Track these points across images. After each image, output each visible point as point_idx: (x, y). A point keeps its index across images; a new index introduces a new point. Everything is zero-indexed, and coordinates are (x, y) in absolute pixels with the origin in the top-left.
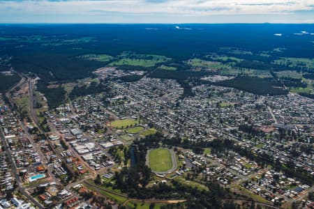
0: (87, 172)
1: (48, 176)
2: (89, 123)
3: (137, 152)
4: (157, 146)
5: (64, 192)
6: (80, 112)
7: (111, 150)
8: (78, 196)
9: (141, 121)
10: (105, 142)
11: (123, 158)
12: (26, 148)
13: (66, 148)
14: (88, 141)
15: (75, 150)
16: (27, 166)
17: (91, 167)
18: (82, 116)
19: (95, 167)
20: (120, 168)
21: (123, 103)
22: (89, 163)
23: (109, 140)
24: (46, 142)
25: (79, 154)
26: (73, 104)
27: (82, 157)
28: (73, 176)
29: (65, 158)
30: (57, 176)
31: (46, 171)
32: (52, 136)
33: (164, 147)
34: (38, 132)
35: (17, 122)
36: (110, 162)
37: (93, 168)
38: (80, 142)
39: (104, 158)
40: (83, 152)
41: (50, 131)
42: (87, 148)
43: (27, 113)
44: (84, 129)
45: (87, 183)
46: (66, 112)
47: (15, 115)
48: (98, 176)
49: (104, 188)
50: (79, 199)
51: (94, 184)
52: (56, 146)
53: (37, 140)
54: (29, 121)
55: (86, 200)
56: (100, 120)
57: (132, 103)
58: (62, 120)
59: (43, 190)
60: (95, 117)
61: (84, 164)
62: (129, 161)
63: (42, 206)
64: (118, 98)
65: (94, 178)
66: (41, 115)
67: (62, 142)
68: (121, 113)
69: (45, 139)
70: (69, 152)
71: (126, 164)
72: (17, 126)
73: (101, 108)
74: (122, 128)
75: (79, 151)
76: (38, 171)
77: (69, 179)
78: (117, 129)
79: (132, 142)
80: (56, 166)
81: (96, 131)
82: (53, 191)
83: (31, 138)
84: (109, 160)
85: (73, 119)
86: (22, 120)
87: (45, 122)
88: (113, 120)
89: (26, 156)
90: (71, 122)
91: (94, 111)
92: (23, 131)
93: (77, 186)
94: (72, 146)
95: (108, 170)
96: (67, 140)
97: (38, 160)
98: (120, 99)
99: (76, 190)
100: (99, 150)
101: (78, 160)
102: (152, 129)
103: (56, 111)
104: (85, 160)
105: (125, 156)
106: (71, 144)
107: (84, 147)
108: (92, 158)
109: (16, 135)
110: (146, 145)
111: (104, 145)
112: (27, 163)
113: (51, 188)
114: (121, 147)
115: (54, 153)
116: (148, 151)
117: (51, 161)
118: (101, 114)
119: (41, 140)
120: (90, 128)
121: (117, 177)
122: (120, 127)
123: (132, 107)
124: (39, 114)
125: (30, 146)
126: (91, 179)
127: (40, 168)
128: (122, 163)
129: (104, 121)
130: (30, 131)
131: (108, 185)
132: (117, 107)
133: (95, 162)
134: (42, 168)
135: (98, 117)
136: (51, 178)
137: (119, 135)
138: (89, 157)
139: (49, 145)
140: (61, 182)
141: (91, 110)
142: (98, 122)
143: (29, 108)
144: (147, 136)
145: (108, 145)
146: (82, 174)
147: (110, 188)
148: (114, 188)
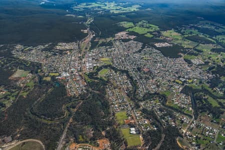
2: (96, 57)
3: (99, 69)
5: (77, 74)
6: (96, 53)
7: (95, 67)
13: (84, 64)
14: (91, 63)
16: (73, 66)
17: (86, 70)
18: (96, 55)
21: (112, 52)
23: (96, 64)
26: (97, 49)
28: (81, 71)
29: (82, 66)
31: (76, 68)
32: (83, 60)
34: (81, 58)
35: (77, 54)
36: (91, 70)
39: (91, 68)
40: (87, 66)
41: (84, 58)
47: (78, 51)
48: (86, 72)
51: (84, 74)
54: (81, 54)
57: (115, 52)
58: (89, 55)
59: (73, 72)
60: (99, 55)
62: (96, 70)
64: (112, 49)
67: (84, 62)
68: (108, 56)
69: (81, 60)
73: (104, 52)
76: (74, 68)
79: (102, 66)
80: (79, 68)
83: (78, 59)
85: (93, 55)
86: (79, 53)
87: (85, 55)
88: (103, 57)
89: (74, 64)
90: (91, 56)
91: (101, 53)
92: (77, 57)
93: (80, 73)
95: (89, 71)
97: (76, 66)
100: (91, 66)
101: (85, 68)
103: (90, 51)
106: (86, 63)
107: (89, 64)
109: (75, 58)
111: (94, 65)
113: (75, 72)
114: (98, 66)
117: (79, 66)
120: (95, 59)
121: (90, 73)
122: (103, 60)
124: (85, 52)
125: (76, 61)
126: (84, 72)
128: (94, 70)
129: (101, 57)
130: (79, 57)
132: (109, 53)
133: (88, 69)
136: (76, 70)
137: (100, 63)
139: (81, 62)
140: (78, 71)
142: (98, 58)
143: (83, 49)
147: (86, 75)
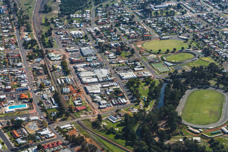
0: (86, 110)
1: (31, 108)
2: (110, 40)
4: (205, 86)
5: (46, 132)
6: (103, 23)
7: (131, 83)
8: (62, 140)
9: (194, 44)
10: (126, 70)
11: (145, 97)
12: (13, 66)
13: (66, 72)
14: (101, 66)
15: (78, 76)
16: (8, 90)
17: (93, 104)
18: (102, 30)
19: (99, 104)
20: (136, 110)
21: (173, 14)
22: (93, 98)
23: (133, 68)
24: (43, 62)
25: (82, 83)
26: (97, 10)
27: (85, 88)
28: (64, 112)
29: (61, 86)
30: (43, 110)
31: (31, 101)
32: (52, 54)
33: (218, 88)
34: (35, 47)
35: (12, 30)
36: (123, 101)
37: (95, 106)
38: (89, 67)
39: (117, 92)
40: (89, 81)
41: (51, 46)
42: (96, 77)
43: (28, 18)
44: (101, 48)
45: (81, 125)
46: (83, 21)
47: (11, 20)
48: (100, 117)
49: (103, 135)
50: (63, 144)
51: (90, 127)
52: (54, 69)
53: (30, 58)
54: (28, 30)
55: (71, 147)
56: (129, 37)
57: (188, 15)
58: (73, 32)
59: (18, 125)
60: (123, 32)
61: (84, 97)
62: (153, 102)
63: (13, 145)
64: (167, 5)
65: (93, 118)
66: (47, 24)
67: (63, 64)
68: (164, 30)
69: (42, 57)
70: (69, 79)
71: (146, 106)
72: (10, 36)
73: (136, 19)
74: (159, 52)
75: (84, 80)
76: (20, 99)
77: (58, 116)
78: (150, 52)
79: (167, 75)
80: (45, 96)
81: (118, 53)
82: (32, 128)
83: (24, 53)
84: (123, 97)
85: (90, 33)
86: (18, 28)
87: (49, 34)
88: (149, 38)
89: (10, 77)
90: (86, 37)
91: (125, 23)
92: (16, 44)
93: (66, 126)
94: (76, 71)
95: (117, 111)
96: (72, 62)
97: (24, 85)
98: (170, 6)
99: (63, 132)
100: (112, 81)
101: (79, 91)
102: (207, 59)
103: (69, 18)
104: (88, 93)
105: (150, 94)
106: (75, 68)
107: (92, 74)
108: (99, 91)
109: (6, 47)
110: (187, 83)
111: (122, 74)
112: (10, 87)
113: (30, 124)
114: (147, 81)
115: (49, 78)
116: (188, 92)
118: (133, 29)
119: (36, 57)
120: (110, 48)
121: (127, 122)
122: (156, 50)
123: (186, 21)
124: (43, 21)
125: (20, 64)
126: (89, 120)
127: (24, 95)
128: (142, 104)
129: (135, 39)
130: (25, 45)
131: (110, 131)
132: (161, 19)
133: (102, 97)
134: (27, 97)
135: (127, 32)
136: (34, 111)
137: (150, 63)
138: (96, 89)
139: (44, 67)
140: (47, 118)
141: (120, 21)
142: (125, 40)
143: (33, 13)
144: (194, 69)
145: (130, 75)
146: (78, 111)
147: (112, 136)
148: (117, 137)
